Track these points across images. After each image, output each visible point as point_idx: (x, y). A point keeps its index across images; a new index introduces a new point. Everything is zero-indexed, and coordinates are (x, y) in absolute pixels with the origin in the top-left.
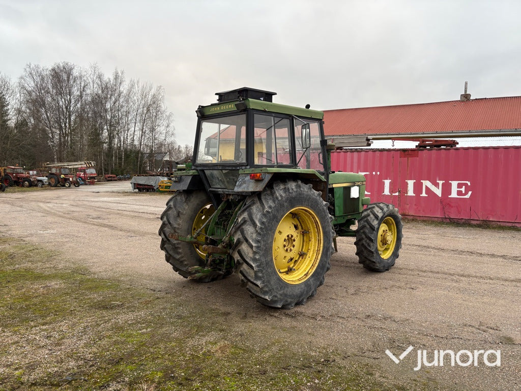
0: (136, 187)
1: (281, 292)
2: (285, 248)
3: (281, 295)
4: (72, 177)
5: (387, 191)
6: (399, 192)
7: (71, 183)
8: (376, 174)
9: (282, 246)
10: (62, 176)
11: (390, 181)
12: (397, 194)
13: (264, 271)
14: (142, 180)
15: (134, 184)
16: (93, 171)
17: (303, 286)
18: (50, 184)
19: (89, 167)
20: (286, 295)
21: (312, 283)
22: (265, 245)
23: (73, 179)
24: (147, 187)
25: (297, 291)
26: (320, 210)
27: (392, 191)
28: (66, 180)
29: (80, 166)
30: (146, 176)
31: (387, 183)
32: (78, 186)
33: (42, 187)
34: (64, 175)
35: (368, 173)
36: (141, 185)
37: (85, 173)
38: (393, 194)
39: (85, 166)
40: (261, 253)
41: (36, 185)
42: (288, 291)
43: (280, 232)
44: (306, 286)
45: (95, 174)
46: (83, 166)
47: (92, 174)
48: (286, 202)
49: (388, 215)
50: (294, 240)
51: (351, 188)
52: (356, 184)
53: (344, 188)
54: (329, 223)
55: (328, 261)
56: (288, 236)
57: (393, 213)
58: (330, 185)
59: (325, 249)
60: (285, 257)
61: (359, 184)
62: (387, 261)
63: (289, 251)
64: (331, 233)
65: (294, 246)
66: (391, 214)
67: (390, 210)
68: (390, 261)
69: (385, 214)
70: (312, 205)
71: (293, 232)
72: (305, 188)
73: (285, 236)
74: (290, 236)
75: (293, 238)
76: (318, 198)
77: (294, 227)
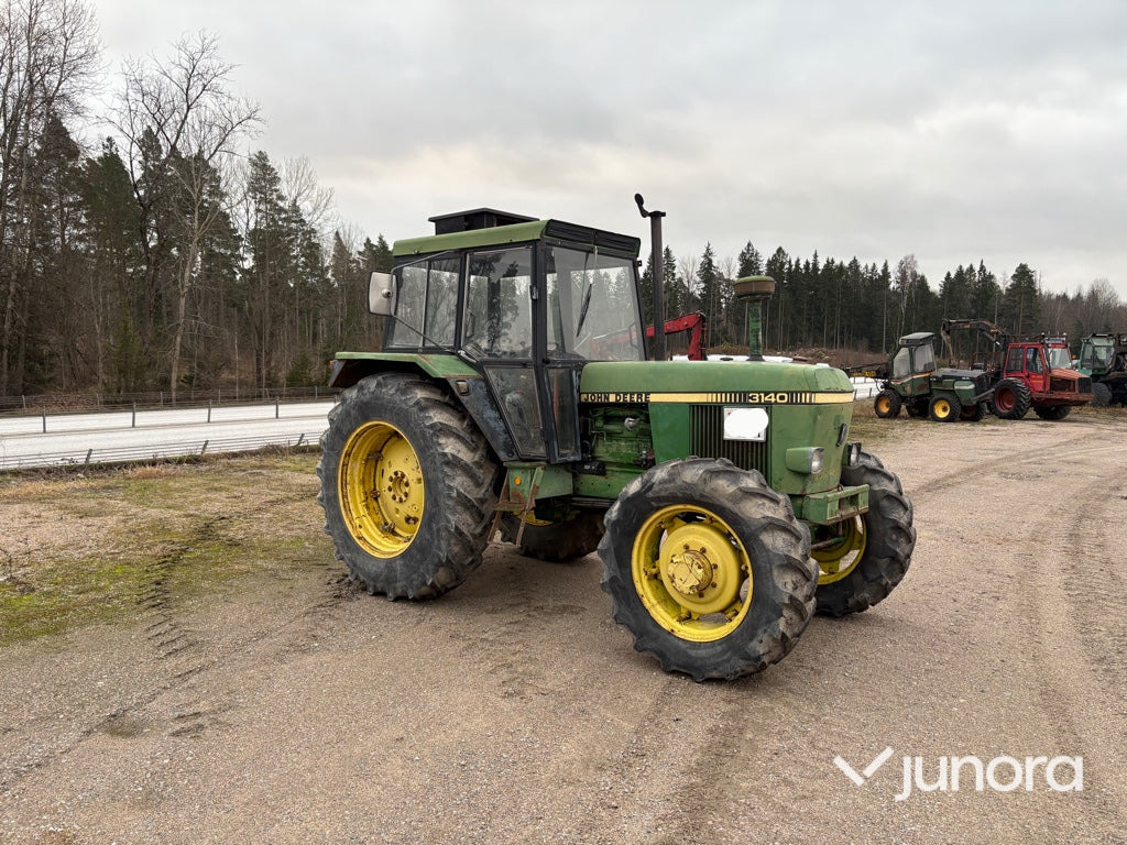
21: (399, 569)
49: (677, 497)
50: (407, 485)
51: (726, 410)
52: (751, 398)
53: (693, 406)
54: (438, 464)
55: (436, 542)
56: (396, 473)
57: (702, 496)
58: (640, 394)
59: (427, 516)
60: (397, 510)
61: (773, 400)
62: (684, 646)
63: (397, 499)
64: (440, 486)
65: (406, 495)
66: (697, 498)
67: (679, 482)
68: (702, 652)
69: (651, 486)
70: (400, 421)
71: (410, 469)
72: (391, 389)
73: (392, 471)
74: (400, 475)
75: (405, 480)
76: (415, 409)
77: (414, 460)
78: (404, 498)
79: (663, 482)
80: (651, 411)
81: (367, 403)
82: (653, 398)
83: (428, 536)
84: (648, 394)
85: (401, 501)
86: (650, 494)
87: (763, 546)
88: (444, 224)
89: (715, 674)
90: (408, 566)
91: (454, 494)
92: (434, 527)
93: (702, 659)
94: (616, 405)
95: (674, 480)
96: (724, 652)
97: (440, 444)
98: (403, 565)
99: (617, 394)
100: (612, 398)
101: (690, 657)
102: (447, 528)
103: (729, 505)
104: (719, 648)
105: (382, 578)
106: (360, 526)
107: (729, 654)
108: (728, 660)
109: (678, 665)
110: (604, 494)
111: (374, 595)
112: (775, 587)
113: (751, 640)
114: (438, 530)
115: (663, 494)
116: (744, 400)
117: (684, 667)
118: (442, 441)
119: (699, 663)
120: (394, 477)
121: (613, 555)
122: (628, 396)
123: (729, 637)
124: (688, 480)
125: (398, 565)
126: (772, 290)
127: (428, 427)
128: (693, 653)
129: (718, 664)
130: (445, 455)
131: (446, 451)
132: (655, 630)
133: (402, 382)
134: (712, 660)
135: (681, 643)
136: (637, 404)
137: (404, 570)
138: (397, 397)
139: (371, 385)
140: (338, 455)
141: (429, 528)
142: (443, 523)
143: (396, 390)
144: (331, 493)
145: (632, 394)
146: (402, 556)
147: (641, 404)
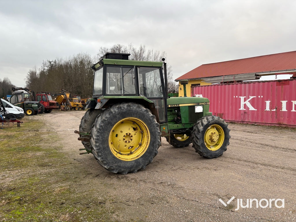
1: (116, 165)
2: (125, 141)
3: (116, 166)
5: (268, 108)
6: (276, 109)
8: (261, 97)
9: (123, 139)
11: (270, 101)
12: (275, 110)
13: (102, 152)
17: (133, 162)
20: (120, 167)
21: (141, 161)
22: (102, 138)
25: (128, 165)
26: (147, 119)
27: (271, 107)
31: (268, 103)
35: (255, 97)
38: (272, 110)
40: (100, 142)
42: (122, 165)
43: (121, 132)
48: (118, 115)
51: (196, 107)
52: (200, 104)
53: (189, 106)
54: (155, 127)
55: (155, 149)
58: (177, 105)
59: (152, 142)
60: (126, 146)
61: (203, 104)
62: (214, 152)
63: (127, 142)
64: (157, 133)
65: (131, 140)
67: (215, 120)
68: (217, 152)
69: (210, 122)
70: (140, 117)
71: (131, 131)
72: (134, 107)
73: (124, 133)
74: (128, 134)
75: (131, 135)
76: (145, 112)
77: (132, 128)
79: (212, 121)
80: (180, 108)
81: (125, 113)
82: (180, 105)
83: (152, 148)
84: (179, 104)
85: (129, 142)
86: (209, 124)
92: (155, 145)
94: (171, 108)
96: (221, 150)
98: (143, 159)
99: (171, 105)
100: (169, 106)
104: (220, 150)
114: (156, 145)
116: (198, 104)
119: (218, 154)
122: (174, 105)
124: (216, 119)
125: (141, 160)
127: (151, 117)
128: (216, 153)
136: (176, 107)
137: (143, 160)
138: (138, 109)
139: (125, 106)
140: (109, 132)
141: (153, 145)
142: (157, 143)
143: (137, 107)
144: (106, 146)
145: (175, 105)
146: (142, 157)
147: (178, 107)
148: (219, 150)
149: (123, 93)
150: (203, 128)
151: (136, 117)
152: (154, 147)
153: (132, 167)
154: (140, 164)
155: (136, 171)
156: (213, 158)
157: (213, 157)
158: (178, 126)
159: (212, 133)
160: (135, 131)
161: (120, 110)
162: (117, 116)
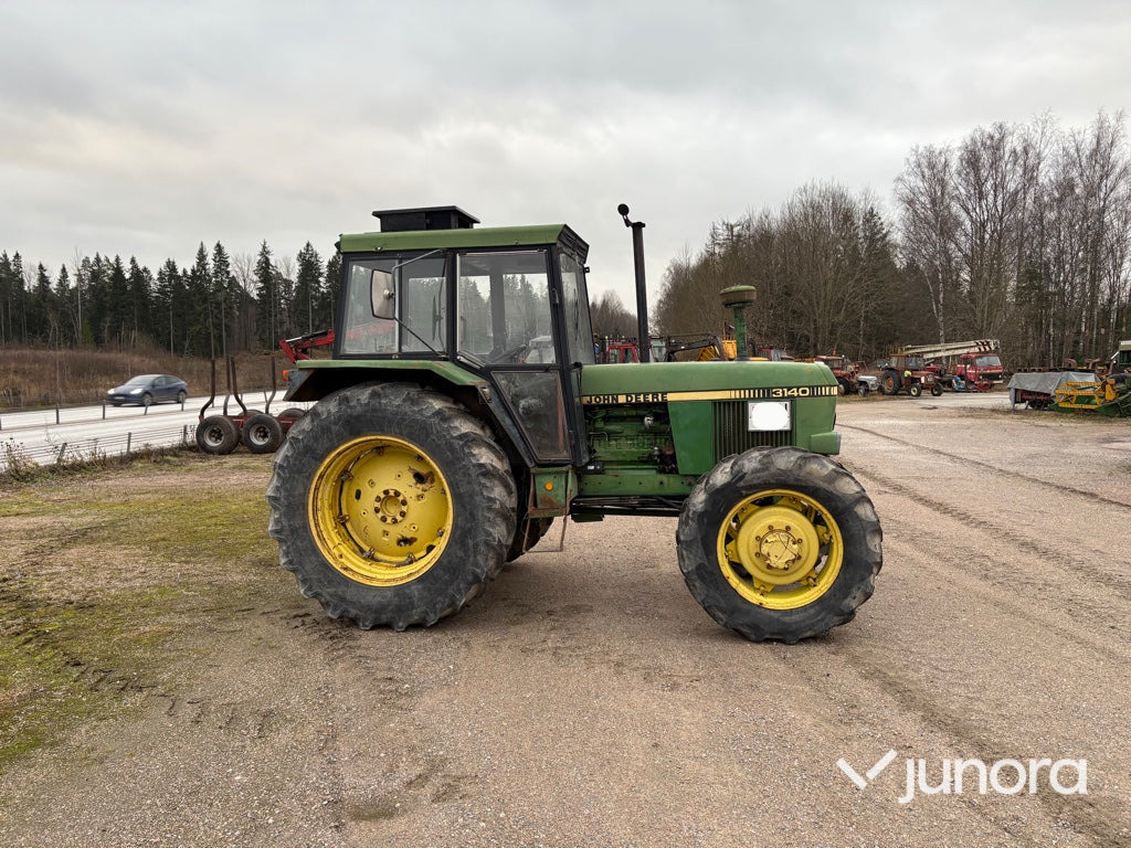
0: (1019, 399)
1: (332, 590)
2: (380, 515)
3: (331, 596)
4: (926, 376)
7: (923, 387)
9: (374, 510)
10: (907, 373)
14: (1031, 381)
15: (1016, 390)
16: (996, 361)
18: (881, 390)
19: (986, 353)
20: (343, 599)
21: (416, 594)
22: (287, 498)
23: (926, 380)
24: (1042, 398)
25: (371, 599)
28: (913, 380)
29: (966, 351)
30: (1040, 371)
32: (939, 395)
33: (864, 395)
34: (912, 371)
36: (1030, 393)
37: (974, 366)
39: (977, 350)
40: (283, 510)
41: (856, 392)
42: (350, 594)
43: (372, 483)
44: (396, 595)
45: (997, 368)
46: (972, 350)
47: (990, 367)
49: (770, 484)
50: (404, 503)
51: (750, 405)
52: (775, 393)
53: (715, 403)
55: (471, 559)
56: (386, 492)
57: (797, 480)
58: (655, 395)
59: (458, 533)
60: (386, 533)
61: (796, 394)
62: (776, 616)
63: (389, 520)
65: (403, 514)
66: (791, 482)
67: (773, 470)
68: (795, 618)
69: (743, 476)
70: (413, 434)
71: (406, 486)
72: (395, 400)
73: (379, 491)
74: (392, 493)
75: (401, 498)
76: (436, 420)
77: (411, 475)
78: (399, 518)
79: (755, 471)
80: (671, 409)
81: (358, 418)
82: (670, 397)
83: (461, 554)
84: (664, 393)
85: (395, 521)
86: (742, 484)
87: (857, 517)
88: (390, 220)
89: (808, 634)
90: (429, 590)
91: (497, 506)
92: (471, 542)
93: (796, 623)
94: (629, 405)
95: (767, 469)
96: (818, 613)
97: (474, 455)
98: (424, 588)
99: (627, 395)
100: (622, 399)
101: (785, 623)
102: (487, 544)
103: (825, 485)
104: (812, 611)
105: (390, 608)
106: (341, 556)
107: (823, 615)
108: (822, 620)
109: (771, 634)
110: (613, 492)
111: (372, 629)
112: (868, 550)
113: (845, 598)
114: (476, 546)
115: (755, 482)
116: (767, 395)
117: (778, 634)
118: (476, 451)
119: (794, 627)
120: (382, 496)
121: (700, 545)
122: (642, 397)
123: (820, 600)
124: (783, 467)
125: (415, 591)
126: (755, 298)
127: (456, 438)
128: (787, 619)
129: (813, 624)
130: (482, 465)
131: (482, 461)
132: (746, 607)
133: (413, 391)
134: (807, 622)
135: (772, 613)
136: (653, 404)
137: (425, 593)
138: (407, 408)
139: (362, 396)
140: (310, 478)
141: (463, 544)
142: (481, 538)
143: (404, 401)
144: (297, 523)
145: (646, 394)
146: (420, 580)
147: (658, 404)
148: (804, 608)
149: (396, 350)
150: (706, 501)
151: (401, 435)
152: (465, 552)
153: (382, 609)
154: (412, 604)
155: (400, 624)
156: (768, 641)
157: (767, 636)
158: (661, 483)
159: (771, 527)
160: (418, 485)
161: (343, 407)
162: (333, 427)
